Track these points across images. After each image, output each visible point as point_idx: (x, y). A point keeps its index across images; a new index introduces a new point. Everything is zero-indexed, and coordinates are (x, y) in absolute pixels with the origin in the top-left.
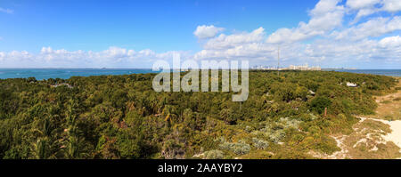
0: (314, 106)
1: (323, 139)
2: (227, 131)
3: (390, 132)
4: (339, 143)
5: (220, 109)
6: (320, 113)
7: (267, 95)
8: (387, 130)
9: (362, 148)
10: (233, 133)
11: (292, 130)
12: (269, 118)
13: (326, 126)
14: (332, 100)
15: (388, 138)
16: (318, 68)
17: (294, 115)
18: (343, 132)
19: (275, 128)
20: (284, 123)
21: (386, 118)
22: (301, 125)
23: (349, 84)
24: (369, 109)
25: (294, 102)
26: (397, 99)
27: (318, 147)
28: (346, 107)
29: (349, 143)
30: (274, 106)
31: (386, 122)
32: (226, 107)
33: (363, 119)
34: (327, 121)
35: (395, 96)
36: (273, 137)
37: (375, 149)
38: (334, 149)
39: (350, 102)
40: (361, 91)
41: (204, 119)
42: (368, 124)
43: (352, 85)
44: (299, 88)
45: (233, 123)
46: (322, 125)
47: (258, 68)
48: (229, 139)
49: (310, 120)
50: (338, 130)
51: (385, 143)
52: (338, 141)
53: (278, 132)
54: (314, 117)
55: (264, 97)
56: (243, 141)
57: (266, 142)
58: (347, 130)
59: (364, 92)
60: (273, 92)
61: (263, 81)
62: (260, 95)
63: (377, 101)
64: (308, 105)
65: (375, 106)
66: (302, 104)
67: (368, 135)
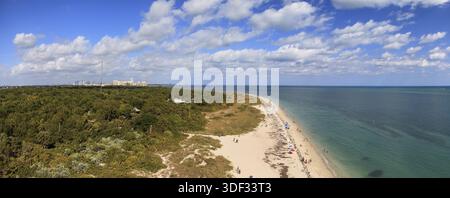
0: (139, 124)
1: (148, 157)
2: (44, 156)
3: (220, 147)
4: (165, 160)
5: (38, 132)
6: (145, 130)
7: (89, 113)
8: (217, 145)
9: (190, 164)
10: (51, 157)
11: (114, 150)
12: (90, 139)
13: (150, 144)
14: (158, 117)
15: (217, 153)
16: (144, 83)
17: (117, 134)
18: (170, 149)
19: (97, 149)
20: (106, 143)
21: (215, 134)
22: (124, 144)
24: (198, 126)
25: (116, 120)
26: (229, 115)
27: (142, 165)
28: (173, 124)
29: (175, 160)
30: (95, 125)
31: (215, 137)
32: (44, 129)
33: (191, 135)
34: (152, 139)
35: (226, 112)
36: (94, 159)
37: (204, 164)
38: (159, 166)
39: (178, 119)
40: (189, 107)
41: (20, 143)
42: (196, 140)
44: (123, 106)
45: (51, 146)
46: (147, 143)
47: (80, 84)
48: (47, 165)
49: (134, 139)
50: (163, 147)
51: (214, 158)
52: (163, 158)
53: (99, 154)
54: (138, 135)
55: (85, 116)
56: (62, 165)
57: (86, 164)
58: (173, 147)
59: (192, 108)
60: (95, 111)
61: (84, 99)
62: (81, 114)
63: (206, 117)
64: (132, 123)
65: (205, 122)
66: (126, 122)
67: (196, 151)
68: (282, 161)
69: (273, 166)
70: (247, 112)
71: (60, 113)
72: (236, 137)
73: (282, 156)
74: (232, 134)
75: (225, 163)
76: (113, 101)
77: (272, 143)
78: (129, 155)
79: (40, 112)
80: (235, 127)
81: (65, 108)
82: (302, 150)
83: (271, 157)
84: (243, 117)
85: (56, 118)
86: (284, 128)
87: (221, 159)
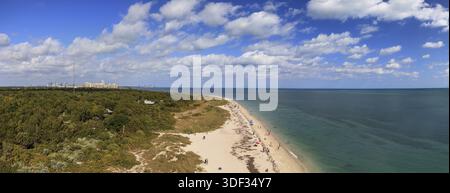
0: (112, 124)
1: (122, 155)
2: (24, 156)
3: (189, 143)
4: (138, 158)
5: (17, 133)
6: (118, 131)
7: (64, 115)
8: (187, 142)
9: (162, 160)
10: (30, 157)
11: (90, 149)
12: (66, 139)
13: (124, 143)
14: (130, 118)
15: (187, 149)
16: (114, 86)
17: (91, 134)
18: (142, 148)
19: (73, 149)
20: (82, 143)
21: (185, 132)
22: (99, 144)
23: (146, 102)
24: (168, 125)
25: (90, 121)
26: (196, 115)
27: (117, 163)
28: (145, 124)
29: (148, 157)
30: (71, 126)
31: (185, 135)
32: (22, 130)
33: (161, 134)
34: (125, 138)
35: (194, 112)
36: (71, 158)
37: (175, 159)
38: (134, 163)
39: (148, 119)
40: (158, 108)
41: (0, 144)
42: (167, 138)
43: (150, 102)
44: (96, 107)
45: (30, 147)
46: (120, 142)
47: (53, 85)
48: (27, 164)
49: (108, 138)
50: (137, 146)
51: (184, 153)
52: (137, 156)
53: (76, 153)
54: (111, 135)
55: (60, 117)
56: (41, 164)
57: (64, 163)
58: (146, 145)
59: (162, 109)
60: (69, 112)
62: (56, 115)
63: (175, 117)
64: (105, 124)
65: (174, 121)
66: (100, 123)
67: (167, 148)
68: (248, 153)
69: (240, 158)
70: (213, 112)
71: (35, 114)
72: (204, 134)
73: (248, 149)
74: (200, 132)
75: (195, 158)
76: (87, 102)
77: (238, 138)
78: (104, 153)
79: (17, 114)
80: (202, 125)
81: (41, 110)
82: (267, 143)
83: (238, 150)
84: (211, 116)
85: (33, 119)
86: (248, 125)
87: (191, 154)
